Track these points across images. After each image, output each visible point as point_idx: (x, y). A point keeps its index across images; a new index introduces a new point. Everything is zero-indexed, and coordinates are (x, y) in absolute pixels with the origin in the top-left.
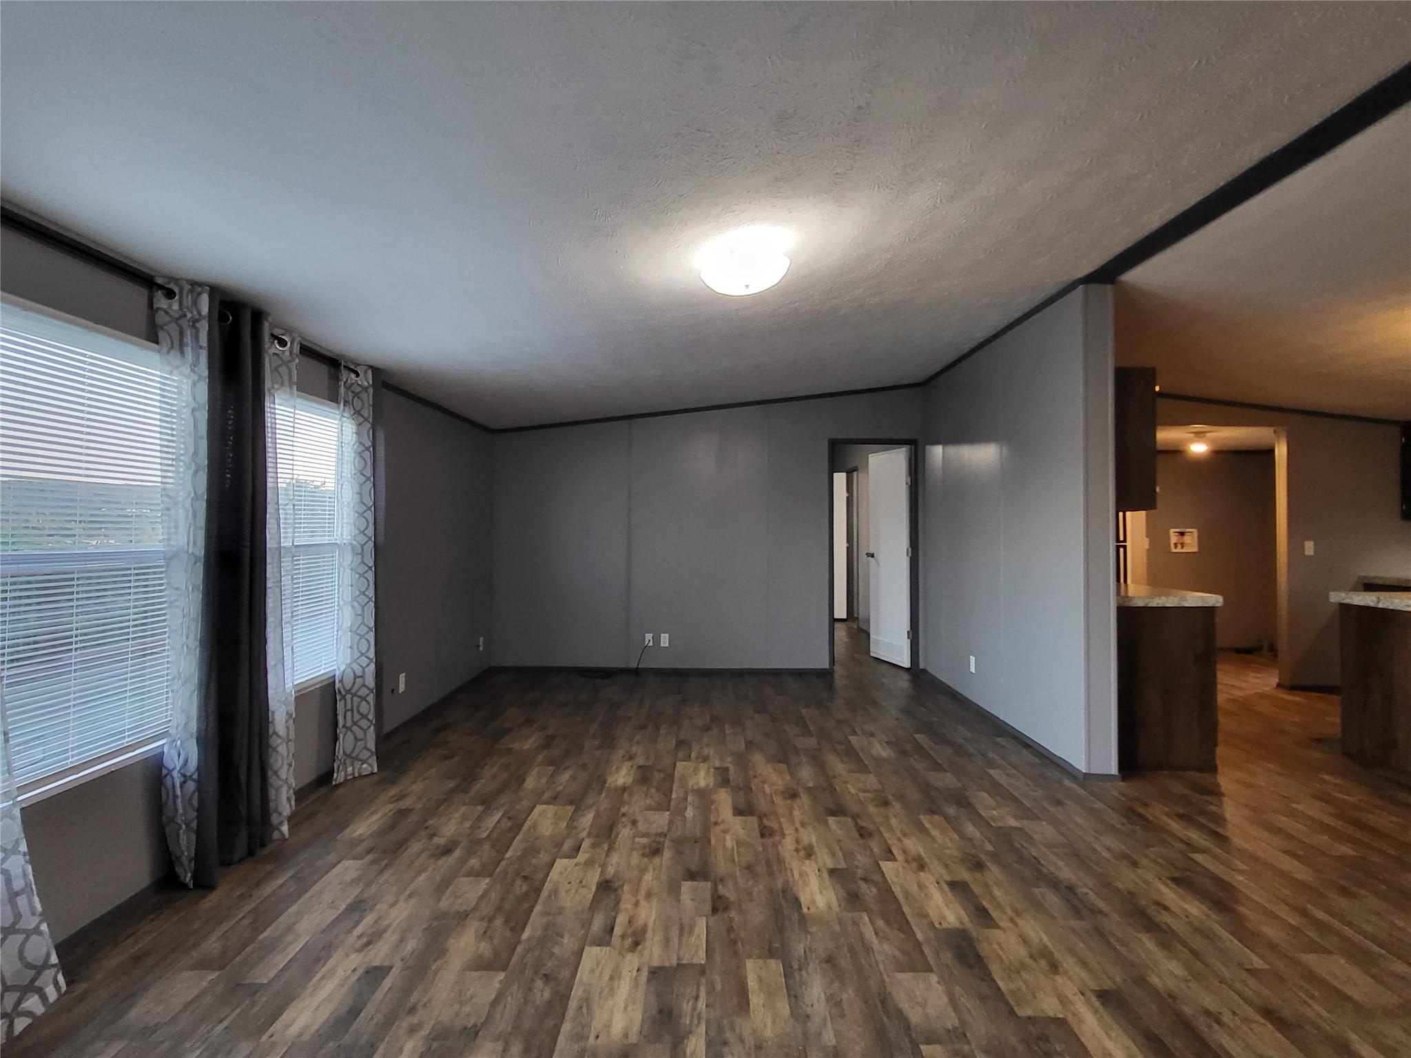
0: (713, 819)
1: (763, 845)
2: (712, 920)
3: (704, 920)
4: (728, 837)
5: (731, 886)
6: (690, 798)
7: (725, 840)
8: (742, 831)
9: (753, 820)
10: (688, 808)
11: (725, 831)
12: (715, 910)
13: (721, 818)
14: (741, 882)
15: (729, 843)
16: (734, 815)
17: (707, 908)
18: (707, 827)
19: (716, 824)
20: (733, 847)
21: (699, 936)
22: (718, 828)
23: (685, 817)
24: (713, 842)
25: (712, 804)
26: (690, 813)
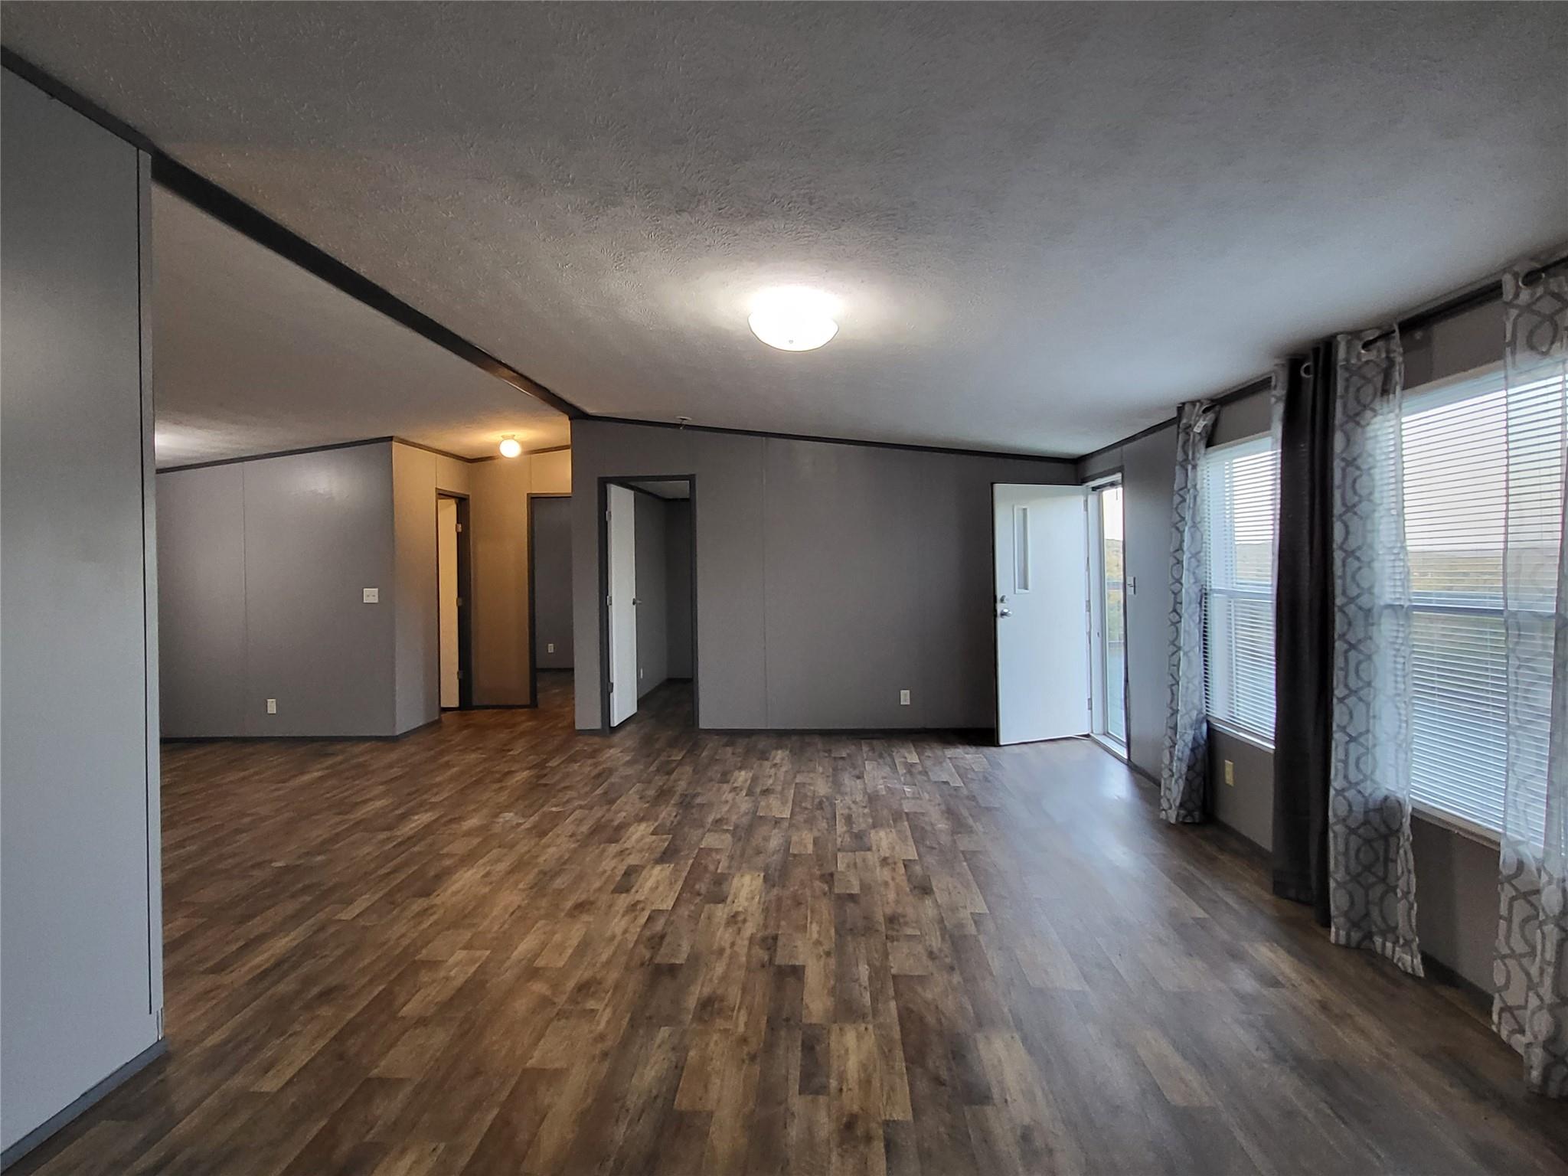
0: (832, 961)
1: (778, 927)
2: (833, 869)
3: (839, 869)
4: (815, 936)
5: (817, 890)
6: (867, 998)
7: (819, 932)
8: (799, 943)
9: (780, 960)
10: (866, 979)
11: (818, 943)
12: (832, 875)
13: (822, 963)
14: (808, 892)
15: (815, 928)
16: (804, 967)
17: (836, 877)
18: (840, 948)
19: (828, 954)
20: (811, 923)
21: (842, 863)
22: (826, 947)
23: (869, 965)
24: (833, 931)
25: (834, 988)
26: (864, 971)
